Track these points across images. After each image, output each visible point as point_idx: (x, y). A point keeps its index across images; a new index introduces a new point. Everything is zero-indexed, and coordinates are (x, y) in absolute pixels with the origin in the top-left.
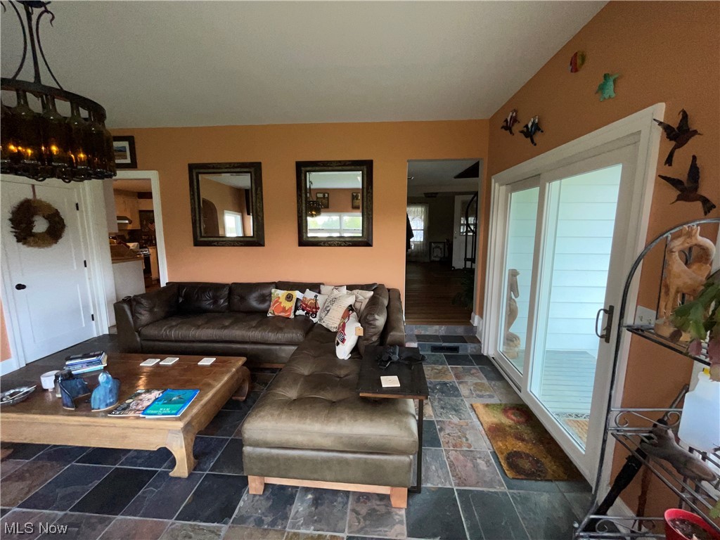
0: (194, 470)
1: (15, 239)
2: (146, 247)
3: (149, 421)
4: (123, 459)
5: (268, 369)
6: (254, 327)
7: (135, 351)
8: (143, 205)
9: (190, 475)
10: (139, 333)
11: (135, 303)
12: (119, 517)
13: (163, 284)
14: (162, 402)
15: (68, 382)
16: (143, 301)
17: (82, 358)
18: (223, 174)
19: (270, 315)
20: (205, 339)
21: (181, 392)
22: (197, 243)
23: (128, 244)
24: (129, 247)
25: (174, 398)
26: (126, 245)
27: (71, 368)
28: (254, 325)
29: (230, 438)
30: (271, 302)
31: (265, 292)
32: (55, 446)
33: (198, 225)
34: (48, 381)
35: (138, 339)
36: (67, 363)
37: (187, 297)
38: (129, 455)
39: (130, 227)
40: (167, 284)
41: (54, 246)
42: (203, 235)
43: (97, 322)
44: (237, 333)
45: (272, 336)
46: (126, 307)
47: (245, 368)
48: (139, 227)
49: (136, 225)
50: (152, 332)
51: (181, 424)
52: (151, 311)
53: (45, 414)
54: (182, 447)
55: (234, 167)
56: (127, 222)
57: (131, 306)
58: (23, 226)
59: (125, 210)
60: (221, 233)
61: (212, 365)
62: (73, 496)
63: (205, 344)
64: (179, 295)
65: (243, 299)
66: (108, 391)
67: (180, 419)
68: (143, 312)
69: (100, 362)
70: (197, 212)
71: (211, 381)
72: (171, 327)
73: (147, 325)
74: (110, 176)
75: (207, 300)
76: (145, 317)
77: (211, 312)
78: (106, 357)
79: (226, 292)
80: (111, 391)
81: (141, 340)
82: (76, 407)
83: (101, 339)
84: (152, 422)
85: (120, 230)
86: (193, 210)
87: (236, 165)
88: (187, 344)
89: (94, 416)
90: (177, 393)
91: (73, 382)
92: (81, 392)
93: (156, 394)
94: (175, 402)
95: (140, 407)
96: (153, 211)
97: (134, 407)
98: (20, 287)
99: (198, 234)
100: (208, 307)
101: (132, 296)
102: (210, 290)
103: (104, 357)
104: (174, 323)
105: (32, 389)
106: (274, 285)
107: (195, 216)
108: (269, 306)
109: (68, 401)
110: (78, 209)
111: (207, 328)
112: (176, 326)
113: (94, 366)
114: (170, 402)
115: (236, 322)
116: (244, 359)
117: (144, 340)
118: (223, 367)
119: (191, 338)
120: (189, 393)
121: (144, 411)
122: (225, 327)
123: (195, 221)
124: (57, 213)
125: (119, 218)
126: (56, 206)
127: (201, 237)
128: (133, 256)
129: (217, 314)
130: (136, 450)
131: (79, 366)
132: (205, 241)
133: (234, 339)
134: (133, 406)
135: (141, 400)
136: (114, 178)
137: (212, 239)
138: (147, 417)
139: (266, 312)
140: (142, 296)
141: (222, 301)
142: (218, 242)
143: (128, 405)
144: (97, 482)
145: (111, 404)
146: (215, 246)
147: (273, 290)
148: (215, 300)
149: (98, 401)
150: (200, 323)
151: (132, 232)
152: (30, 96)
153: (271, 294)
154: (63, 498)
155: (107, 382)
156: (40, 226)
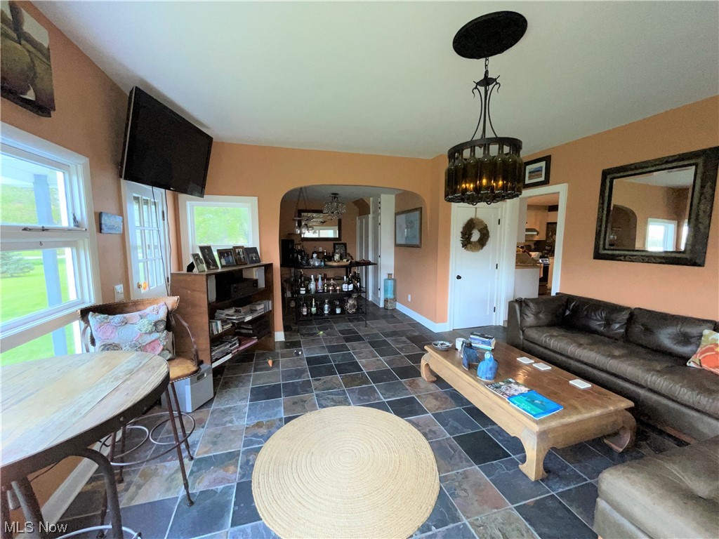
0: (542, 480)
1: (461, 245)
2: (547, 257)
3: (510, 407)
4: (490, 427)
5: (670, 436)
6: (658, 371)
7: (517, 346)
8: (550, 217)
9: (537, 481)
10: (523, 332)
11: (524, 305)
12: (476, 467)
13: (553, 294)
14: (526, 398)
15: (468, 349)
16: (531, 305)
17: (480, 336)
18: (655, 173)
19: (692, 365)
20: (586, 360)
21: (545, 400)
22: (598, 256)
23: (530, 253)
24: (530, 255)
25: (536, 401)
26: (529, 254)
27: (473, 341)
28: (658, 368)
29: (589, 481)
30: (698, 346)
31: (692, 330)
32: (455, 390)
33: (602, 236)
34: (459, 344)
35: (522, 337)
36: (471, 336)
37: (575, 311)
38: (494, 427)
39: (536, 238)
40: (557, 294)
41: (481, 251)
42: (607, 247)
43: (496, 314)
44: (630, 368)
45: (686, 394)
46: (517, 307)
47: (630, 414)
48: (544, 239)
49: (542, 237)
50: (533, 334)
51: (536, 428)
52: (536, 315)
53: (453, 364)
54: (533, 449)
55: (667, 162)
56: (536, 233)
57: (521, 306)
58: (467, 236)
59: (535, 223)
60: (638, 246)
61: (585, 391)
62: (456, 430)
63: (584, 367)
64: (567, 307)
65: (648, 330)
66: (489, 367)
67: (537, 422)
68: (530, 315)
69: (489, 344)
70: (604, 223)
71: (579, 407)
72: (552, 336)
73: (530, 327)
74: (517, 196)
75: (598, 320)
76: (530, 319)
77: (598, 334)
78: (495, 342)
79: (624, 316)
80: (491, 368)
81: (524, 339)
82: (469, 368)
83: (497, 328)
84: (514, 411)
85: (526, 241)
86: (600, 220)
87: (671, 159)
88: (564, 359)
89: (477, 381)
90: (541, 398)
91: (471, 351)
92: (474, 360)
93: (524, 390)
94: (536, 405)
95: (508, 392)
96: (556, 223)
97: (504, 390)
98: (459, 277)
99: (601, 246)
100: (597, 327)
101: (523, 298)
102: (603, 310)
103: (493, 341)
104: (555, 334)
105: (450, 345)
106: (709, 325)
107: (601, 226)
108: (695, 353)
109: (465, 361)
110: (499, 223)
111: (590, 350)
112: (557, 336)
113: (485, 346)
114: (532, 402)
115: (630, 355)
116: (631, 404)
117: (526, 340)
118: (598, 398)
119: (569, 354)
120: (552, 405)
121: (510, 397)
122: (614, 357)
123: (600, 231)
124: (486, 227)
125: (528, 230)
126: (486, 222)
127: (604, 249)
128: (534, 264)
129: (607, 339)
130: (499, 427)
131: (477, 341)
132: (608, 254)
133: (622, 375)
134: (503, 388)
135: (510, 387)
136: (520, 196)
137: (617, 252)
138: (511, 403)
139: (687, 359)
140: (532, 300)
141: (617, 326)
142: (625, 256)
143: (500, 387)
144: (470, 432)
145: (490, 379)
146: (621, 260)
147: (706, 332)
148: (608, 323)
149: (481, 371)
150: (582, 341)
151: (537, 243)
152: (477, 148)
153: (701, 336)
154: (452, 426)
155: (490, 360)
156: (476, 236)
